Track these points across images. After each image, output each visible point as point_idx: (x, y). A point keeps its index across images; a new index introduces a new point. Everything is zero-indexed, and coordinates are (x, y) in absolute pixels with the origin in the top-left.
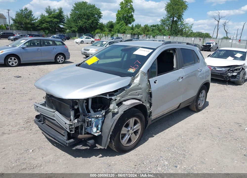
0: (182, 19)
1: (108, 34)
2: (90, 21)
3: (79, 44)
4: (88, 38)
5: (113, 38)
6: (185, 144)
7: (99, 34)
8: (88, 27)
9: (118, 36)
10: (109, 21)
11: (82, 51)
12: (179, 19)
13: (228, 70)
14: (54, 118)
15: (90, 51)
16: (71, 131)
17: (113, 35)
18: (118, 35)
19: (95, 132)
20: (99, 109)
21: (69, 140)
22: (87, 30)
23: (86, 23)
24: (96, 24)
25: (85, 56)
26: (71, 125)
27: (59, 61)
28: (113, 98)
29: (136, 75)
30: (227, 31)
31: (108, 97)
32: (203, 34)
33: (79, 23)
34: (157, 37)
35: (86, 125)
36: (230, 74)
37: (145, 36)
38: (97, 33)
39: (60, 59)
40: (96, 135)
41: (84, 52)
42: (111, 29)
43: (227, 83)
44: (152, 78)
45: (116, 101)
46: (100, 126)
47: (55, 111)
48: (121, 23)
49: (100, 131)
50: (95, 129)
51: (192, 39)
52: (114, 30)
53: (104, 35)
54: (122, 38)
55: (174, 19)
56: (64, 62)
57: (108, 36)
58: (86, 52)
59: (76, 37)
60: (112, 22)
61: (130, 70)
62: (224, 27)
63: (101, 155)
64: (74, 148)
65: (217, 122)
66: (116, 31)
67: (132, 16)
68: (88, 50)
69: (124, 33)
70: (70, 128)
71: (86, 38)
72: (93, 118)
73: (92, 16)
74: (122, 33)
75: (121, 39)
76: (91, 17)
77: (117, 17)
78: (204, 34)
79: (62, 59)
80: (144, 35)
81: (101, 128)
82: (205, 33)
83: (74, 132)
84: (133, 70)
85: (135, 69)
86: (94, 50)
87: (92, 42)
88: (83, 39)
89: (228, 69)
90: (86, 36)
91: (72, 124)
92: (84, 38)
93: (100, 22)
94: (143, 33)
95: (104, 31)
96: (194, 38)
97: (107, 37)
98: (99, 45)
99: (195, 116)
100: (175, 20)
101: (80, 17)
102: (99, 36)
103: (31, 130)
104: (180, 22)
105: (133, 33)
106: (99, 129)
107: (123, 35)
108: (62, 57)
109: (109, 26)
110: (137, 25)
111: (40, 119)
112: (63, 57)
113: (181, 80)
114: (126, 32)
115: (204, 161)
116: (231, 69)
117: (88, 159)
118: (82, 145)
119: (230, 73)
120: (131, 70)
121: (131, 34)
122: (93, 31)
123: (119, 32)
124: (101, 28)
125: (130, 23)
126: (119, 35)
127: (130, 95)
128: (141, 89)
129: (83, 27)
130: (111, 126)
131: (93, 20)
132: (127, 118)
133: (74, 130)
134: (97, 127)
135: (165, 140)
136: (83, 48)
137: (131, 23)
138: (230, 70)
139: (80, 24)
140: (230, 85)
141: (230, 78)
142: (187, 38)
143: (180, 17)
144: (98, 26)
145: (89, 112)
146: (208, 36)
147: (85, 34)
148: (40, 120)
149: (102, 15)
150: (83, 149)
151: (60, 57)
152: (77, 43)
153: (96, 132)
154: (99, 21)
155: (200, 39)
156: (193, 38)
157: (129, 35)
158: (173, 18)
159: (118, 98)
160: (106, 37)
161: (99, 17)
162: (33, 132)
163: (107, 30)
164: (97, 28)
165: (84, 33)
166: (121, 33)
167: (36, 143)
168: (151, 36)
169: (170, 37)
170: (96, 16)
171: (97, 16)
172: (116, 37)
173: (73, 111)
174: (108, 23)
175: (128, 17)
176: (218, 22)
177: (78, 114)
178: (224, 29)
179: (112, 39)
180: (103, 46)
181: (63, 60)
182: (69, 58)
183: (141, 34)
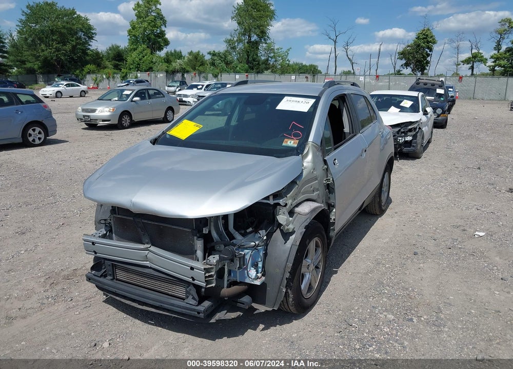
0: (268, 37)
1: (115, 73)
2: (68, 47)
3: (54, 99)
4: (72, 85)
5: (129, 81)
6: (398, 277)
7: (94, 76)
8: (66, 59)
9: (136, 77)
10: (110, 46)
11: (79, 113)
12: (260, 38)
13: (398, 132)
14: (147, 263)
15: (97, 112)
16: (208, 282)
17: (126, 75)
18: (137, 75)
19: (253, 277)
20: (250, 229)
21: (202, 305)
22: (62, 67)
23: (58, 50)
24: (83, 53)
25: (86, 124)
26: (207, 270)
27: (34, 140)
28: (281, 202)
29: (303, 151)
30: (351, 58)
31: (271, 202)
32: (305, 66)
33: (43, 51)
34: (221, 76)
35: (238, 266)
36: (402, 140)
37: (197, 75)
38: (89, 73)
39: (35, 134)
40: (258, 283)
41: (84, 116)
42: (117, 62)
43: (398, 156)
44: (328, 155)
45: (288, 207)
46: (260, 265)
47: (149, 246)
48: (140, 49)
49: (263, 275)
50: (253, 272)
51: (292, 78)
52: (126, 64)
53: (104, 77)
54: (147, 81)
55: (250, 39)
56: (46, 142)
57: (114, 77)
58: (88, 116)
59: (37, 83)
60: (118, 47)
61: (287, 142)
62: (347, 52)
63: (261, 326)
64: (213, 321)
65: (424, 229)
66: (132, 67)
67: (162, 34)
68: (94, 111)
69: (150, 69)
70: (206, 277)
71: (68, 85)
72: (246, 249)
73: (71, 34)
74: (146, 71)
75: (147, 83)
76: (69, 37)
77: (131, 37)
78: (307, 66)
79: (39, 136)
80: (195, 74)
81: (263, 267)
82: (309, 66)
83: (214, 285)
84: (292, 142)
85: (297, 139)
86: (107, 109)
87: (83, 93)
88: (61, 88)
89: (397, 129)
90: (63, 80)
91: (210, 267)
92: (63, 84)
93: (92, 48)
94: (192, 70)
95: (105, 68)
96: (294, 76)
97: (111, 79)
98: (116, 99)
99: (381, 223)
100: (253, 39)
101: (42, 37)
102: (93, 79)
103: (72, 300)
104: (264, 45)
105: (171, 69)
106: (260, 270)
107: (149, 74)
108: (38, 129)
109: (112, 55)
110: (173, 51)
111: (103, 271)
112: (41, 130)
113: (364, 154)
114: (155, 67)
115: (448, 301)
116: (402, 130)
117: (240, 337)
118: (226, 311)
119: (402, 137)
120: (289, 143)
121: (167, 72)
122: (77, 69)
123: (138, 69)
124: (97, 60)
125: (160, 49)
126: (139, 75)
127: (303, 193)
128: (316, 179)
129: (52, 61)
130: (286, 260)
131: (74, 43)
132: (308, 240)
133: (214, 281)
134: (255, 266)
135: (360, 275)
136: (80, 108)
137: (163, 49)
138: (400, 133)
139: (46, 53)
140: (402, 161)
141: (402, 147)
142: (282, 76)
143: (263, 34)
144: (88, 58)
145: (232, 237)
146: (315, 70)
147: (59, 76)
148: (103, 273)
149: (95, 33)
150: (233, 317)
151: (34, 130)
152: (48, 97)
153: (257, 278)
154: (89, 45)
155: (307, 77)
156: (292, 76)
157: (161, 75)
158: (250, 36)
159: (288, 200)
160: (109, 80)
161: (88, 37)
162: (80, 303)
163: (111, 66)
164: (87, 63)
165: (56, 73)
166: (142, 71)
167: (105, 327)
168: (210, 76)
169: (247, 75)
170: (81, 34)
171: (84, 35)
172: (135, 80)
173: (200, 239)
174: (110, 49)
175: (155, 35)
176: (335, 42)
177: (212, 244)
178: (347, 55)
179: (127, 85)
180: (125, 100)
181: (42, 136)
182: (55, 132)
183: (188, 72)
